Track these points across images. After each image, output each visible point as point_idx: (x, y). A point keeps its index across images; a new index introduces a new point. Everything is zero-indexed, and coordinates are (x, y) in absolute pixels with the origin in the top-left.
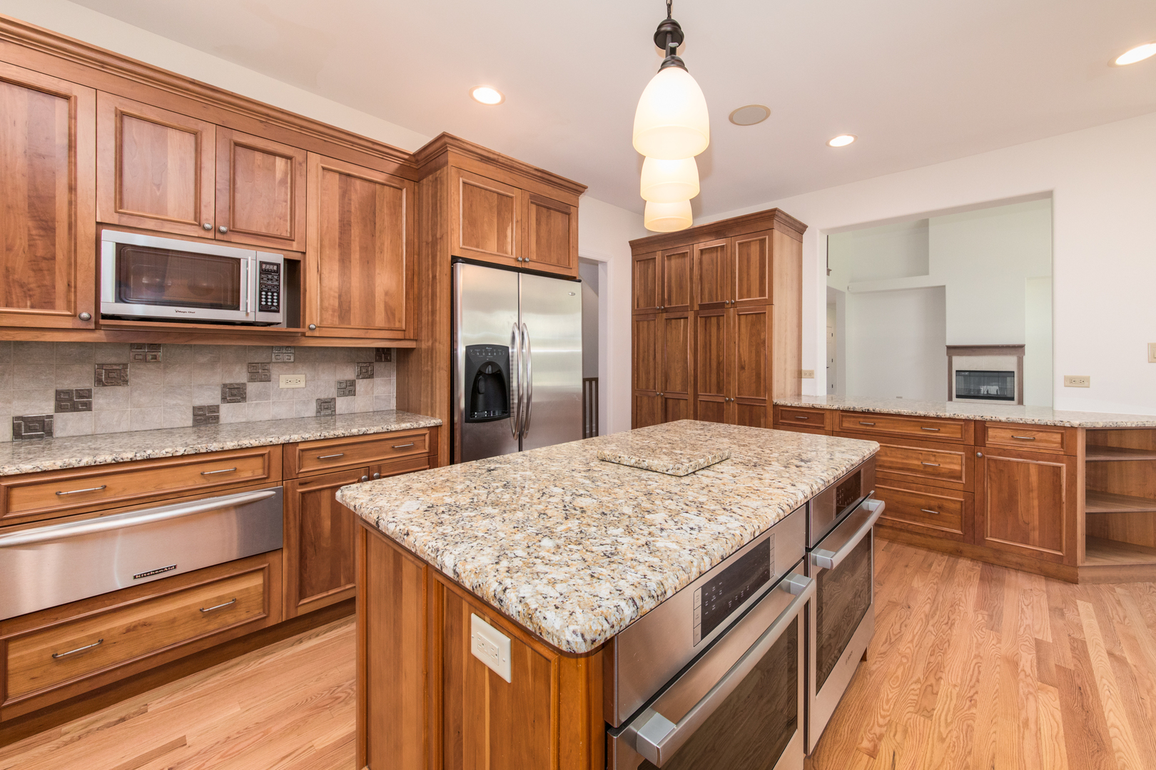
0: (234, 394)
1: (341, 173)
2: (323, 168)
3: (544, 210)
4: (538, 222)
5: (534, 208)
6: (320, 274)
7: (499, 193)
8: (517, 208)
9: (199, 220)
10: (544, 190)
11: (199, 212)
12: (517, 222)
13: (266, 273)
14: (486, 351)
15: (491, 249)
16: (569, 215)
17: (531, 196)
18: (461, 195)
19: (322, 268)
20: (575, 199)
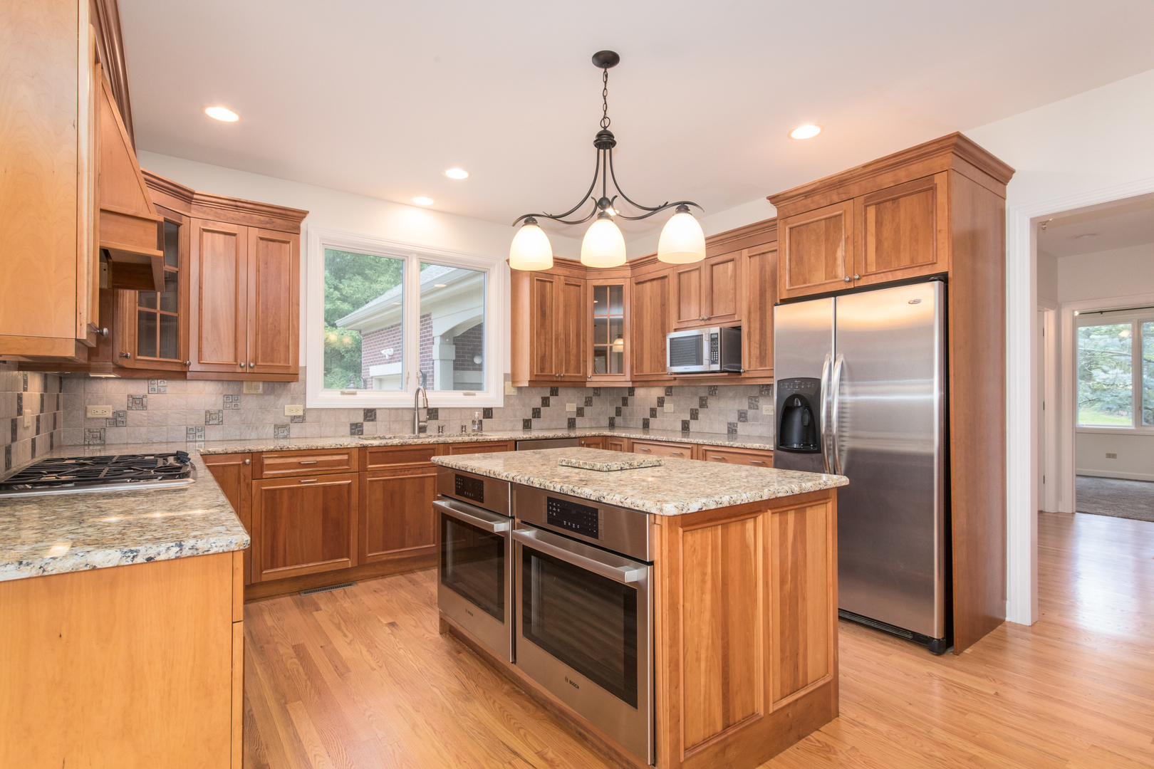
0: (743, 416)
1: (759, 254)
2: (750, 257)
3: (889, 204)
4: (879, 223)
5: (872, 211)
6: (749, 333)
7: (826, 219)
8: (848, 222)
9: (700, 316)
10: (887, 180)
11: (700, 312)
12: (847, 239)
13: (713, 340)
14: (795, 384)
15: (819, 279)
16: (933, 189)
17: (866, 200)
18: (787, 241)
19: (749, 328)
20: (947, 159)
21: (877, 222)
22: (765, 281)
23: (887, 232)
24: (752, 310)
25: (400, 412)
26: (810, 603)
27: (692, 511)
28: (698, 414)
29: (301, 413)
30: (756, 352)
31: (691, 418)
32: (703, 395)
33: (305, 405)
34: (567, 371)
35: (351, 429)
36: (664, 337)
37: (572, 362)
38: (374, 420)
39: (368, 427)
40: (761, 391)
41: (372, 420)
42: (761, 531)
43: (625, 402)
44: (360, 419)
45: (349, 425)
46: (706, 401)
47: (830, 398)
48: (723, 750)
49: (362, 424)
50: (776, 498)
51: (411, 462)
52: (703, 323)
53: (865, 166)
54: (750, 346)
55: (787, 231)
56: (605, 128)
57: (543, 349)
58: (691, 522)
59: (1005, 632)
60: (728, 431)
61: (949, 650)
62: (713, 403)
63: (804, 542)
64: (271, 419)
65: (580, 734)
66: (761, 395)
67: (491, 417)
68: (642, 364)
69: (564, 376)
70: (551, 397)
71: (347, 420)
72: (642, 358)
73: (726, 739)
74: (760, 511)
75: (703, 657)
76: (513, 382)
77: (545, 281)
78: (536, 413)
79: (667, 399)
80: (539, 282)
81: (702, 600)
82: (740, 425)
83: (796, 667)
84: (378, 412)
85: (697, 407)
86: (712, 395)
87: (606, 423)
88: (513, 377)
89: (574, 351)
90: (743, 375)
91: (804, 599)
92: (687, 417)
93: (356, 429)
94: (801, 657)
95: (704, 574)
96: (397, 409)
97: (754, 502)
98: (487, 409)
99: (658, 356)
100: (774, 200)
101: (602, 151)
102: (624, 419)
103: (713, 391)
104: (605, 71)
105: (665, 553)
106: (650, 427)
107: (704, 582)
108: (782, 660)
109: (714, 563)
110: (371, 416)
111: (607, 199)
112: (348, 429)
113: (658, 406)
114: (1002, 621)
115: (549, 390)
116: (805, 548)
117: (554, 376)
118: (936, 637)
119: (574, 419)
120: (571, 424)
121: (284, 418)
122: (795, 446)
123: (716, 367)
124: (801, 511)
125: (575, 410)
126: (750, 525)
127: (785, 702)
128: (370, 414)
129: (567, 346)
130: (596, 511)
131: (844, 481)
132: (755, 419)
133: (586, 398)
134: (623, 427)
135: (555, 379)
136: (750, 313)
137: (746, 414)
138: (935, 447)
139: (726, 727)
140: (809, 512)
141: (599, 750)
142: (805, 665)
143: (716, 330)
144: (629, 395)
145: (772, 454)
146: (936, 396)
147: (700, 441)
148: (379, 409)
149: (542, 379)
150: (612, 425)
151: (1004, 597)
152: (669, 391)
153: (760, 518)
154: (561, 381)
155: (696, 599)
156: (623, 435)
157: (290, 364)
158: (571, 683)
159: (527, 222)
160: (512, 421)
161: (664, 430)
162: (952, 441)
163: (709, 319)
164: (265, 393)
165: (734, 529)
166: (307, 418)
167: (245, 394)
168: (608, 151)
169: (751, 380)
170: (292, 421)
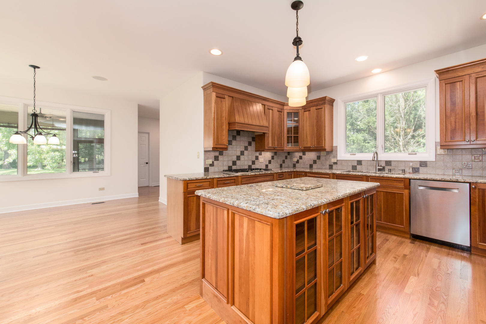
25: (372, 162)
29: (336, 161)
39: (359, 167)
49: (356, 166)
64: (328, 163)
71: (350, 164)
93: (354, 168)
98: (423, 162)
101: (296, 46)
110: (360, 163)
112: (351, 167)
121: (331, 163)
148: (363, 160)
157: (323, 146)
166: (338, 163)
167: (322, 155)
170: (334, 164)
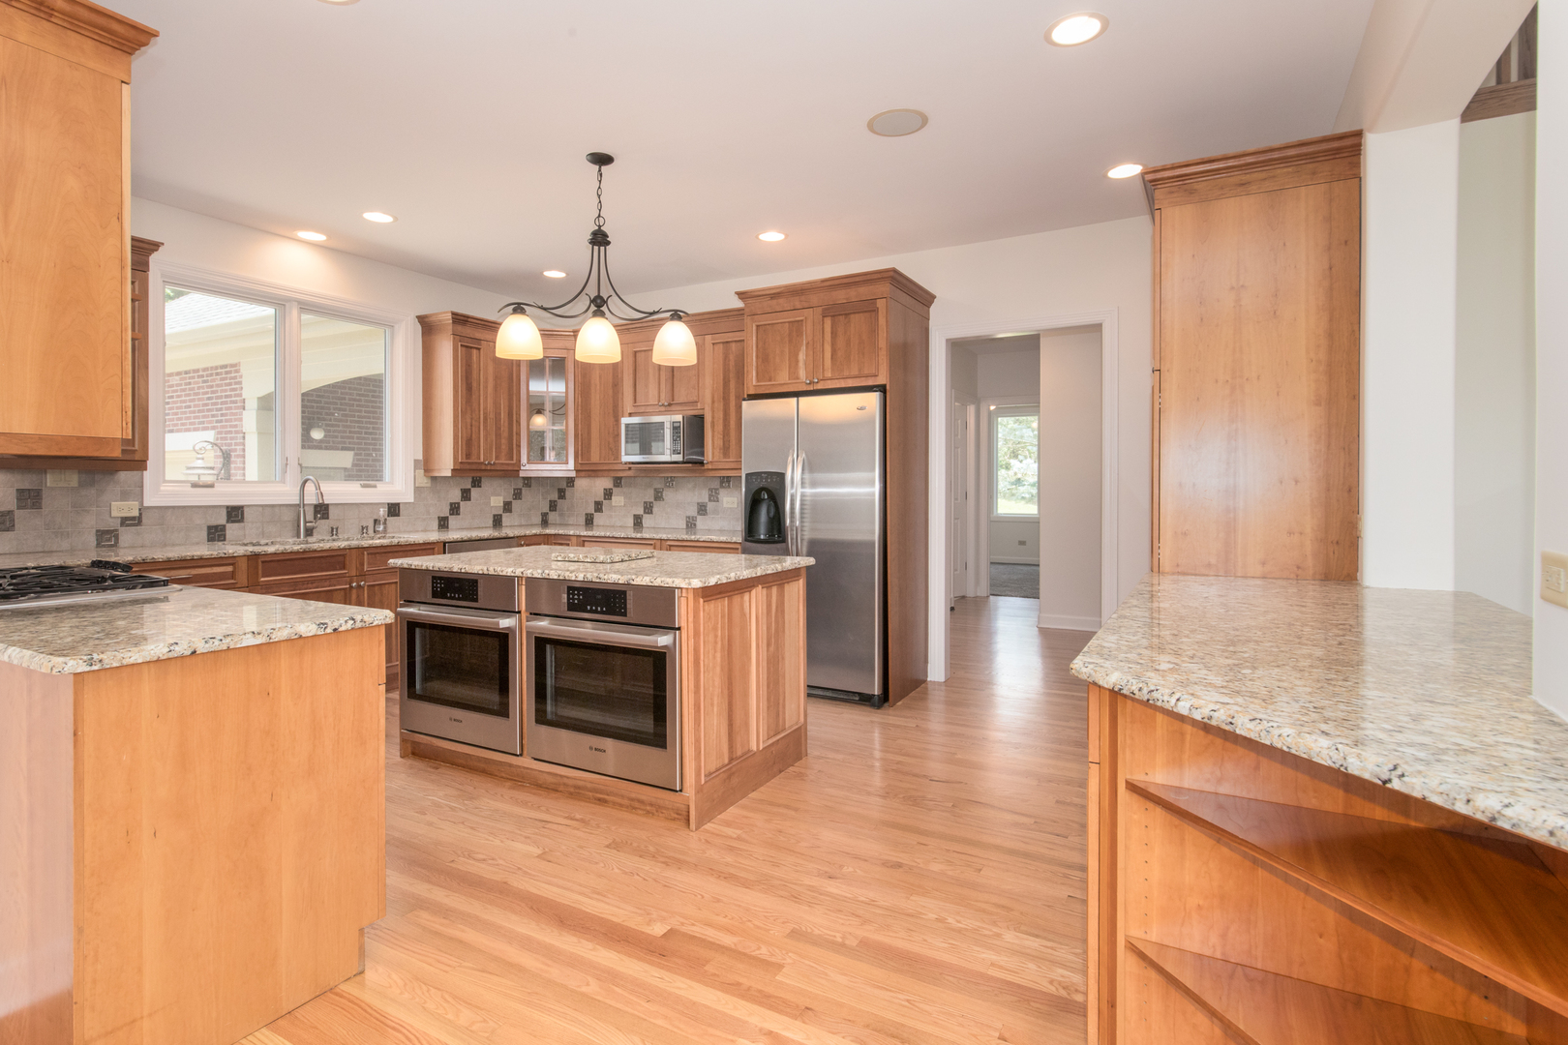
0: (702, 509)
1: (723, 343)
2: (713, 344)
3: (842, 318)
4: (834, 334)
5: (828, 322)
6: (713, 423)
7: (789, 322)
8: (808, 328)
9: (659, 401)
10: (841, 296)
11: (659, 397)
12: (807, 344)
13: (675, 429)
14: (762, 478)
15: (782, 380)
16: (875, 311)
17: (824, 310)
18: (754, 338)
19: (713, 418)
20: (884, 288)
21: (832, 333)
22: (729, 370)
23: (841, 342)
24: (716, 399)
25: (277, 509)
26: (787, 662)
27: (711, 584)
28: (652, 507)
29: (136, 513)
30: (719, 442)
31: (645, 512)
32: (659, 486)
33: (142, 503)
34: (497, 458)
35: (209, 534)
36: (617, 422)
37: (503, 447)
38: (241, 520)
39: (232, 530)
40: (722, 483)
41: (239, 521)
42: (755, 602)
43: (562, 494)
44: (222, 520)
45: (206, 529)
46: (662, 493)
47: (794, 491)
48: (729, 777)
49: (224, 526)
50: (766, 575)
51: (316, 571)
52: (663, 409)
53: (823, 281)
54: (713, 436)
55: (754, 328)
56: (600, 226)
57: (469, 431)
58: (709, 593)
59: (927, 688)
60: (687, 525)
61: (886, 704)
62: (668, 494)
63: (783, 612)
64: (90, 523)
65: (599, 800)
66: (722, 487)
67: (398, 515)
68: (589, 452)
69: (494, 463)
70: (472, 489)
71: (202, 522)
72: (589, 444)
73: (731, 768)
74: (754, 586)
75: (715, 702)
76: (427, 471)
77: (472, 348)
78: (455, 509)
79: (615, 490)
80: (464, 349)
81: (714, 657)
82: (699, 517)
83: (778, 715)
84: (246, 510)
85: (652, 500)
86: (669, 486)
87: (538, 520)
88: (426, 464)
89: (505, 434)
90: (706, 467)
91: (783, 658)
92: (640, 511)
93: (216, 533)
94: (781, 706)
95: (716, 636)
96: (273, 506)
97: (752, 578)
98: (392, 504)
99: (609, 443)
100: (743, 296)
101: (596, 248)
102: (561, 515)
103: (670, 482)
104: (600, 170)
105: (691, 619)
106: (595, 523)
107: (716, 642)
108: (768, 708)
109: (723, 628)
110: (237, 516)
111: (602, 298)
112: (204, 534)
113: (605, 499)
114: (925, 681)
115: (470, 480)
116: (784, 618)
117: (482, 463)
118: (876, 693)
119: (501, 515)
120: (497, 522)
121: (110, 520)
122: (762, 537)
123: (679, 458)
124: (781, 586)
125: (502, 504)
126: (746, 596)
127: (770, 741)
128: (235, 513)
129: (498, 428)
130: (624, 593)
131: (811, 561)
132: (716, 512)
133: (514, 490)
134: (560, 524)
135: (483, 467)
136: (713, 402)
137: (705, 506)
138: (876, 536)
139: (731, 760)
140: (786, 586)
141: (621, 805)
142: (784, 713)
143: (679, 418)
144: (567, 486)
145: (738, 546)
146: (877, 489)
147: (664, 537)
148: (249, 506)
149: (468, 467)
150: (545, 523)
151: (926, 661)
152: (618, 482)
153: (754, 592)
154: (490, 470)
155: (711, 656)
156: (571, 533)
157: (137, 447)
158: (596, 749)
159: (515, 311)
160: (424, 520)
161: (613, 526)
162: (888, 528)
163: (670, 405)
164: (81, 485)
165: (736, 599)
166: (144, 520)
167: (52, 488)
168: (602, 248)
169: (713, 472)
170: (122, 524)
